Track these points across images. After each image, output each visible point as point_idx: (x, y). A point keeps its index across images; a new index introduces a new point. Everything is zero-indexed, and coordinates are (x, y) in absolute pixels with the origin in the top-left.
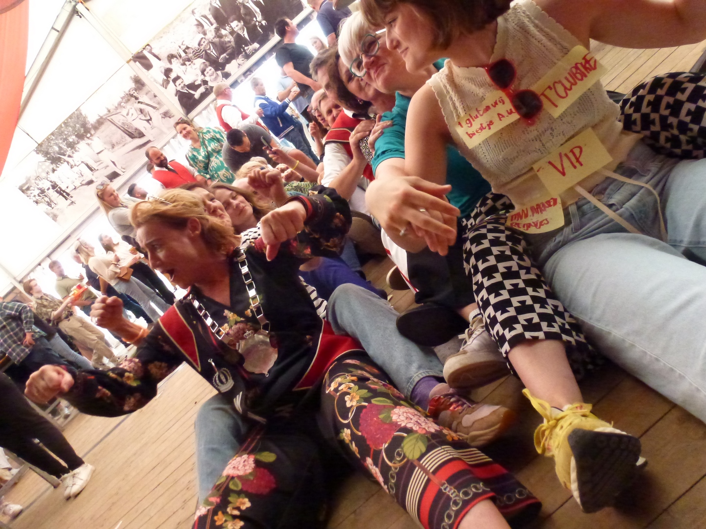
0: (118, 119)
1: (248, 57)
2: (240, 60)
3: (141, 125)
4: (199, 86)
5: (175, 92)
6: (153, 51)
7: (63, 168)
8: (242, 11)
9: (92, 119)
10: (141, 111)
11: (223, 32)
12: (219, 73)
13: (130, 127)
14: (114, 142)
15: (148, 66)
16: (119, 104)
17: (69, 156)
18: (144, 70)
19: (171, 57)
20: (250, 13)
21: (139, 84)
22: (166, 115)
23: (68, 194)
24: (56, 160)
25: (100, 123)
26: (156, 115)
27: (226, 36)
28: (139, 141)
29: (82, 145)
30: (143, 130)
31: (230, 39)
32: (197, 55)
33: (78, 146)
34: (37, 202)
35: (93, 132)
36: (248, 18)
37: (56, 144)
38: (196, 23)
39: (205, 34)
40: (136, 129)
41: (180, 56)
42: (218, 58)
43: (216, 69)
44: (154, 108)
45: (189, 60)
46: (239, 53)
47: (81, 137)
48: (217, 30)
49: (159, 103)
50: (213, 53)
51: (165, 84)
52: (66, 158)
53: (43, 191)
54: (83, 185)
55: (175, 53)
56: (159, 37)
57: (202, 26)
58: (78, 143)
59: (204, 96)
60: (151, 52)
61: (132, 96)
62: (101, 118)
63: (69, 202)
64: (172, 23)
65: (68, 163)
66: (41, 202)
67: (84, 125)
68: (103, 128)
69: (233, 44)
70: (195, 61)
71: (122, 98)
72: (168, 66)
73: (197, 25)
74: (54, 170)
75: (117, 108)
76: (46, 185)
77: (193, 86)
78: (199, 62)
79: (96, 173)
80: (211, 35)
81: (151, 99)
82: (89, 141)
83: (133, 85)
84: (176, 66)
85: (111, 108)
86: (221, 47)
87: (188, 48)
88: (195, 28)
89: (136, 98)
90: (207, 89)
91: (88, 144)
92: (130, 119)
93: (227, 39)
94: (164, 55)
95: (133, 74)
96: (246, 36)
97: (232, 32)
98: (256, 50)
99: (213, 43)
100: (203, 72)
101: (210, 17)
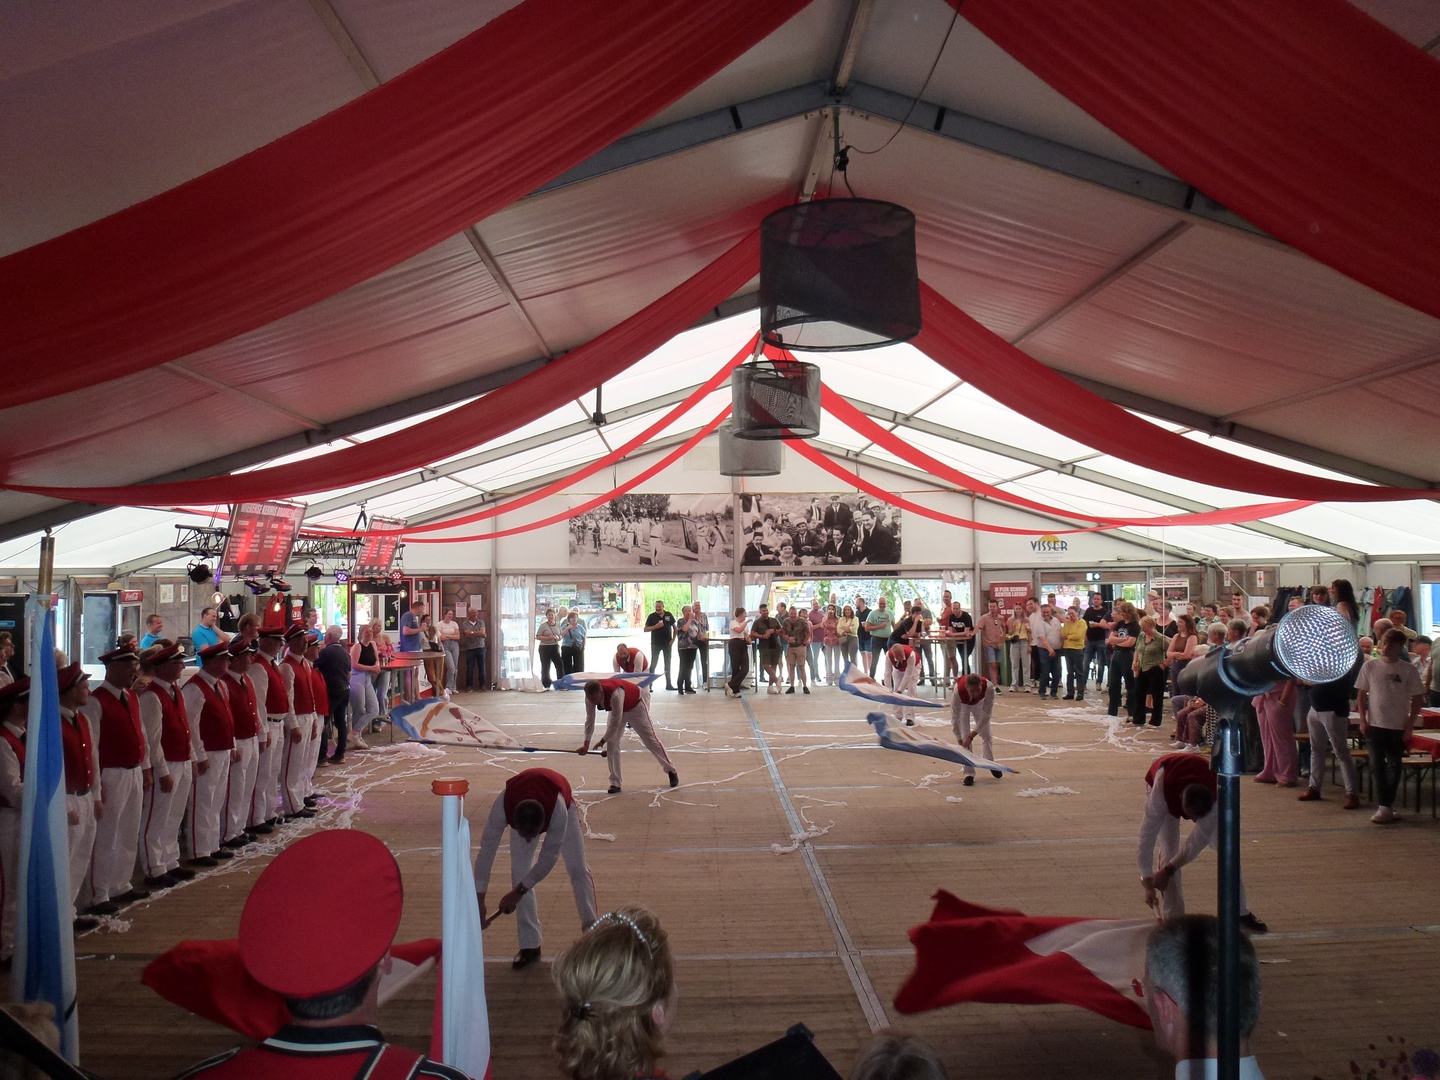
0: (690, 526)
1: (826, 562)
2: (818, 560)
3: (702, 543)
4: (771, 553)
5: (748, 542)
6: (760, 502)
7: (616, 525)
8: (850, 528)
9: (671, 510)
10: (712, 535)
11: (824, 531)
12: (794, 556)
13: (694, 538)
14: (671, 538)
15: (747, 508)
16: (701, 516)
17: (629, 521)
18: (741, 509)
19: (769, 516)
20: (855, 534)
21: (729, 514)
22: (727, 552)
23: (600, 545)
24: (615, 514)
25: (675, 517)
26: (719, 546)
27: (823, 535)
28: (688, 553)
29: (646, 521)
30: (700, 548)
31: (825, 540)
32: (790, 531)
33: (643, 519)
34: (572, 530)
35: (663, 519)
36: (850, 536)
37: (628, 505)
38: (809, 508)
39: (809, 522)
40: (696, 544)
41: (777, 522)
42: (803, 545)
43: (794, 552)
44: (723, 540)
45: (780, 529)
46: (823, 555)
47: (650, 515)
48: (820, 526)
49: (729, 540)
50: (803, 540)
51: (748, 531)
52: (625, 520)
53: (584, 527)
54: (617, 547)
55: (774, 516)
56: (773, 495)
57: (812, 515)
58: (645, 517)
59: (767, 563)
60: (758, 501)
61: (715, 518)
62: (679, 515)
63: (595, 550)
64: (792, 494)
65: (623, 524)
66: (575, 533)
67: (662, 509)
68: (673, 522)
69: (823, 545)
70: (784, 534)
71: (707, 514)
72: (762, 521)
73: (808, 511)
74: (607, 520)
75: (696, 518)
76: (592, 524)
77: (766, 550)
78: (786, 537)
79: (635, 548)
80: (812, 526)
81: (727, 532)
82: (654, 523)
83: (723, 512)
84: (767, 526)
85: (693, 514)
86: (812, 539)
87: (787, 520)
88: (804, 512)
89: (717, 523)
90: (774, 559)
91: (651, 524)
92: (699, 532)
93: (821, 538)
94: (766, 510)
95: (731, 504)
96: (838, 547)
97: (830, 537)
98: (836, 563)
99: (809, 532)
100: (782, 546)
101: (823, 513)
